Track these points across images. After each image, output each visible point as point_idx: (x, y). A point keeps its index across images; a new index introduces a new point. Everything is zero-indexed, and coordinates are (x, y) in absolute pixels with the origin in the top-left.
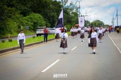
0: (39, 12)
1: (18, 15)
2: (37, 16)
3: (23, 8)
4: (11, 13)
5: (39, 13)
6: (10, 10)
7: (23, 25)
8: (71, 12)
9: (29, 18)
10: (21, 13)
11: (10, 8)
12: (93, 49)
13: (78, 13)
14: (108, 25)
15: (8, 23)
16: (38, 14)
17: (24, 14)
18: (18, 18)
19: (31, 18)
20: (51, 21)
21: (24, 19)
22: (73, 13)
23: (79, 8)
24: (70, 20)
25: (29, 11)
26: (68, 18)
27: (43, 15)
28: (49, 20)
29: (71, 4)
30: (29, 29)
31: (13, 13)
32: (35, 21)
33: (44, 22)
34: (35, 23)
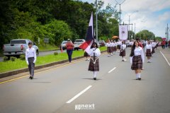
0: (63, 18)
1: (34, 23)
2: (60, 25)
3: (42, 12)
4: (24, 20)
5: (64, 20)
6: (22, 16)
7: (41, 37)
8: (108, 19)
9: (49, 27)
10: (38, 20)
11: (23, 13)
12: (137, 73)
13: (118, 21)
14: (160, 38)
15: (20, 33)
16: (62, 21)
17: (42, 21)
18: (34, 27)
19: (52, 27)
20: (81, 31)
21: (43, 28)
22: (110, 20)
23: (120, 13)
24: (107, 29)
25: (48, 17)
26: (104, 28)
27: (68, 23)
28: (77, 29)
29: (108, 7)
30: (50, 43)
31: (27, 20)
32: (58, 31)
33: (70, 33)
34: (57, 34)
